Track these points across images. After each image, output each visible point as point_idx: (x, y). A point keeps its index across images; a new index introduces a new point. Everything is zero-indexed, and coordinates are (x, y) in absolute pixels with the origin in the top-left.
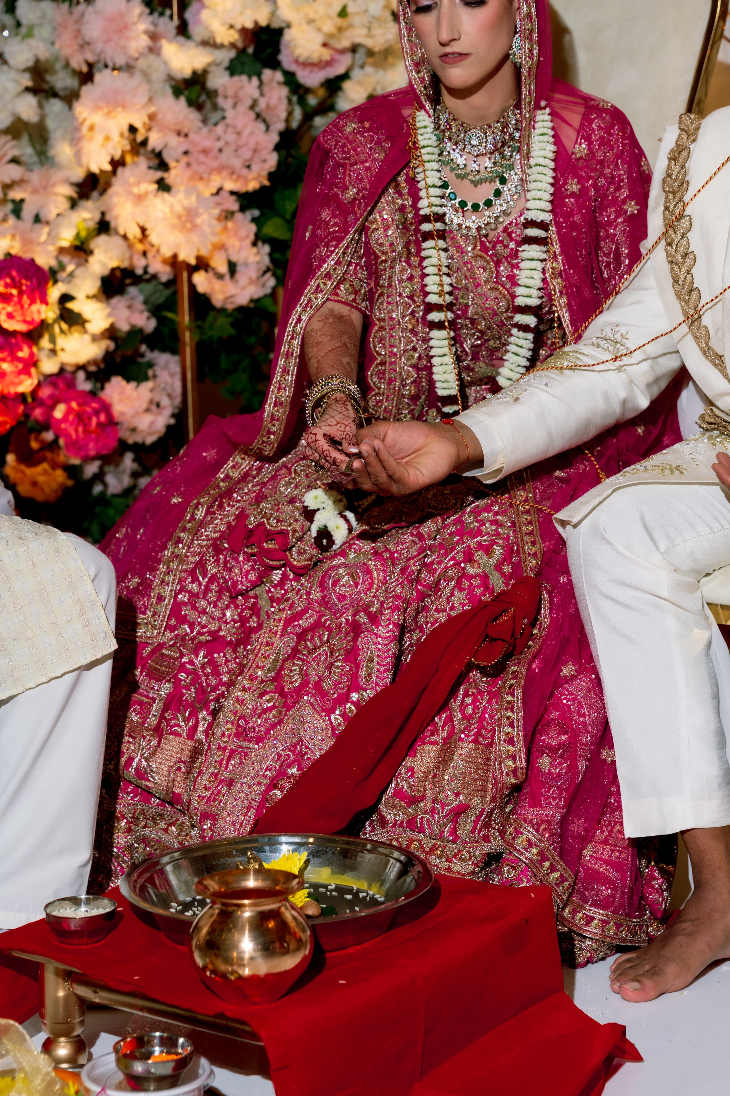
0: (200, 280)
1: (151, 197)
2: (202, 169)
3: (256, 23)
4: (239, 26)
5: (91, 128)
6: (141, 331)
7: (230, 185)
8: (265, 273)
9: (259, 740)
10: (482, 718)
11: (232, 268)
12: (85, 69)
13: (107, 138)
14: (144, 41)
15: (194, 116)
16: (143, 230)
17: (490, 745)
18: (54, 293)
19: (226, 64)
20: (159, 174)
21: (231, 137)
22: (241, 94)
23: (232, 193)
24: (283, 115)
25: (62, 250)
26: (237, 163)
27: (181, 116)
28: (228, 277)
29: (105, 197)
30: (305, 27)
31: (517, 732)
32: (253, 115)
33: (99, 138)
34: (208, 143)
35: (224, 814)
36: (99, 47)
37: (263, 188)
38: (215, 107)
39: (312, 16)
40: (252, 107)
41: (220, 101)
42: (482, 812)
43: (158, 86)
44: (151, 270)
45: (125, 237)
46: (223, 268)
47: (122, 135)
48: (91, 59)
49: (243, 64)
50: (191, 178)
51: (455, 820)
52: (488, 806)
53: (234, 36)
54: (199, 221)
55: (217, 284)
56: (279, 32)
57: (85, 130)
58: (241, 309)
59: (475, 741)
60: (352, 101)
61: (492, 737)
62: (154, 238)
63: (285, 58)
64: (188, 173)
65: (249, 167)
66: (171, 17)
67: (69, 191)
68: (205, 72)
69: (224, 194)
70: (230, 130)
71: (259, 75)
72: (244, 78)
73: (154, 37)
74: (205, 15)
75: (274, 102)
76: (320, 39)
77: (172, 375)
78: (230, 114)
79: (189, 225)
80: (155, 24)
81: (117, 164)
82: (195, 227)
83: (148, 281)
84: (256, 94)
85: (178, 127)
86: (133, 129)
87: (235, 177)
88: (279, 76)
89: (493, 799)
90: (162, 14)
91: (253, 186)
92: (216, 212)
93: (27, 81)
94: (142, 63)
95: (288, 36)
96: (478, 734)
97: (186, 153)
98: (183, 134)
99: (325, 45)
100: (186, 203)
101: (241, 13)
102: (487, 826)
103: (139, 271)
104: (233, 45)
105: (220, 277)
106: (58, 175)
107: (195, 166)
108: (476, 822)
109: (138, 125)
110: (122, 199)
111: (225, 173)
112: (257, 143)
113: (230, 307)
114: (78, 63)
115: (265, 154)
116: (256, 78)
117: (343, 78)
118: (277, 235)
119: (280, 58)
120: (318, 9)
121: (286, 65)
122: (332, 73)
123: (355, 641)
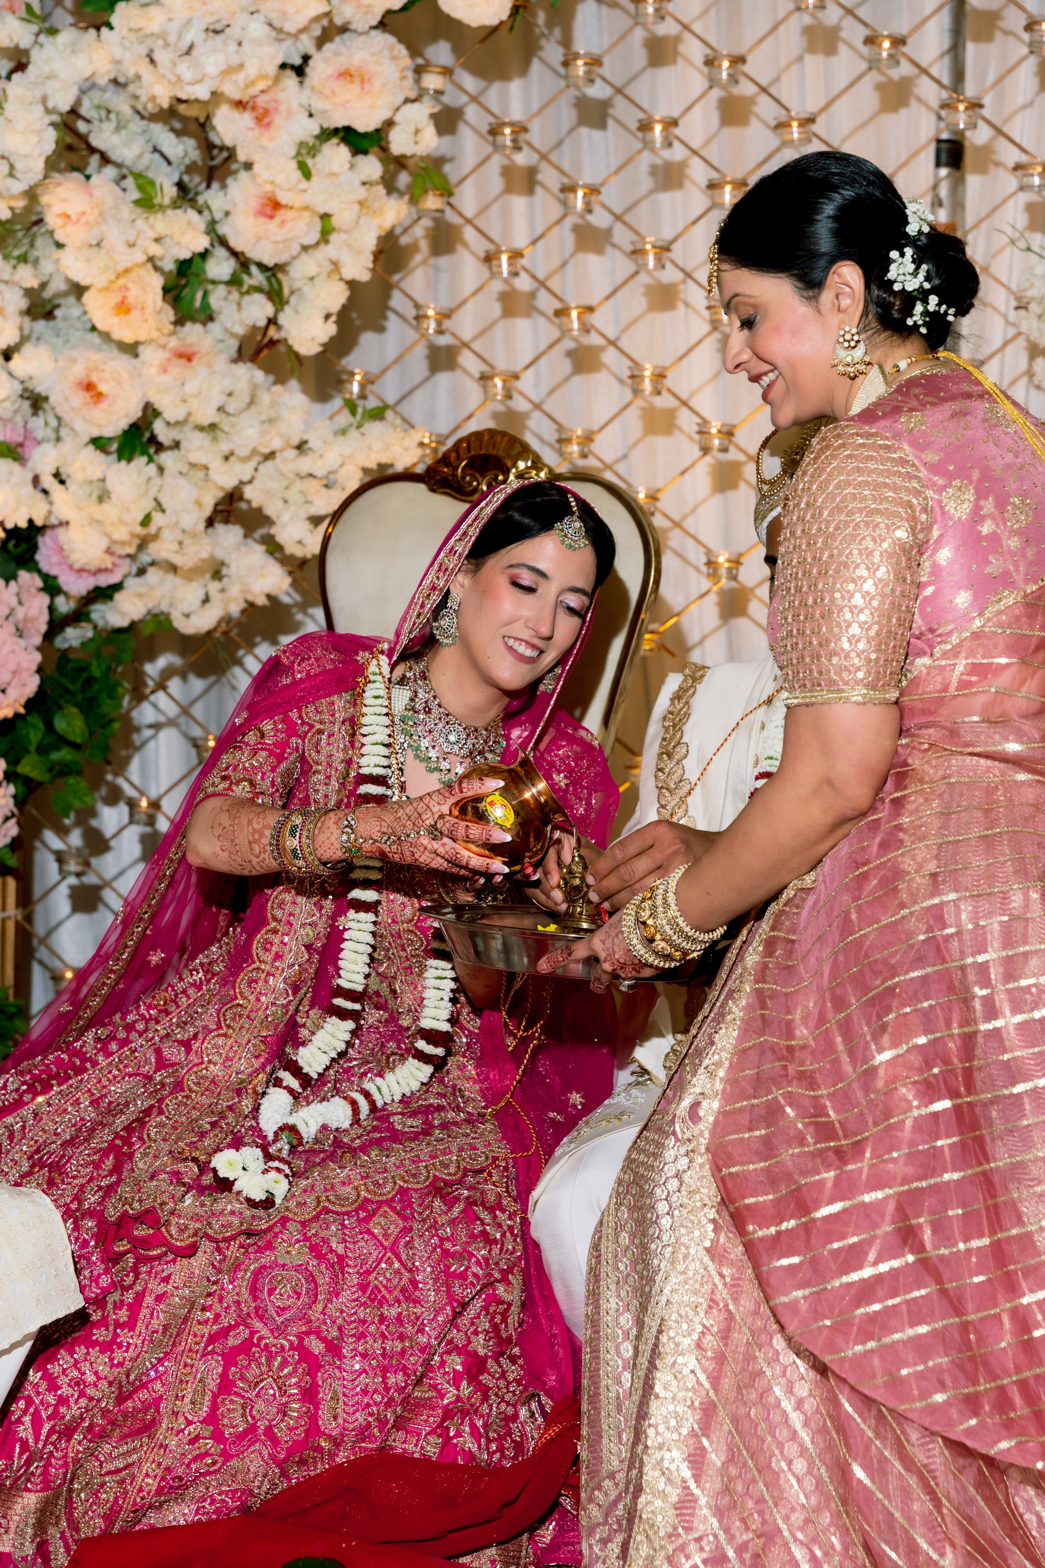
3: (31, 522)
4: (8, 525)
8: (7, 819)
30: (88, 528)
32: (10, 628)
37: (17, 715)
40: (9, 617)
60: (123, 614)
63: (43, 559)
65: (3, 691)
71: (15, 577)
75: (33, 612)
76: (104, 543)
84: (14, 601)
88: (36, 580)
95: (54, 534)
99: (109, 551)
112: (19, 664)
115: (25, 676)
116: (12, 584)
117: (118, 587)
118: (35, 774)
119: (38, 557)
120: (109, 511)
121: (44, 566)
122: (104, 581)
123: (313, 1377)
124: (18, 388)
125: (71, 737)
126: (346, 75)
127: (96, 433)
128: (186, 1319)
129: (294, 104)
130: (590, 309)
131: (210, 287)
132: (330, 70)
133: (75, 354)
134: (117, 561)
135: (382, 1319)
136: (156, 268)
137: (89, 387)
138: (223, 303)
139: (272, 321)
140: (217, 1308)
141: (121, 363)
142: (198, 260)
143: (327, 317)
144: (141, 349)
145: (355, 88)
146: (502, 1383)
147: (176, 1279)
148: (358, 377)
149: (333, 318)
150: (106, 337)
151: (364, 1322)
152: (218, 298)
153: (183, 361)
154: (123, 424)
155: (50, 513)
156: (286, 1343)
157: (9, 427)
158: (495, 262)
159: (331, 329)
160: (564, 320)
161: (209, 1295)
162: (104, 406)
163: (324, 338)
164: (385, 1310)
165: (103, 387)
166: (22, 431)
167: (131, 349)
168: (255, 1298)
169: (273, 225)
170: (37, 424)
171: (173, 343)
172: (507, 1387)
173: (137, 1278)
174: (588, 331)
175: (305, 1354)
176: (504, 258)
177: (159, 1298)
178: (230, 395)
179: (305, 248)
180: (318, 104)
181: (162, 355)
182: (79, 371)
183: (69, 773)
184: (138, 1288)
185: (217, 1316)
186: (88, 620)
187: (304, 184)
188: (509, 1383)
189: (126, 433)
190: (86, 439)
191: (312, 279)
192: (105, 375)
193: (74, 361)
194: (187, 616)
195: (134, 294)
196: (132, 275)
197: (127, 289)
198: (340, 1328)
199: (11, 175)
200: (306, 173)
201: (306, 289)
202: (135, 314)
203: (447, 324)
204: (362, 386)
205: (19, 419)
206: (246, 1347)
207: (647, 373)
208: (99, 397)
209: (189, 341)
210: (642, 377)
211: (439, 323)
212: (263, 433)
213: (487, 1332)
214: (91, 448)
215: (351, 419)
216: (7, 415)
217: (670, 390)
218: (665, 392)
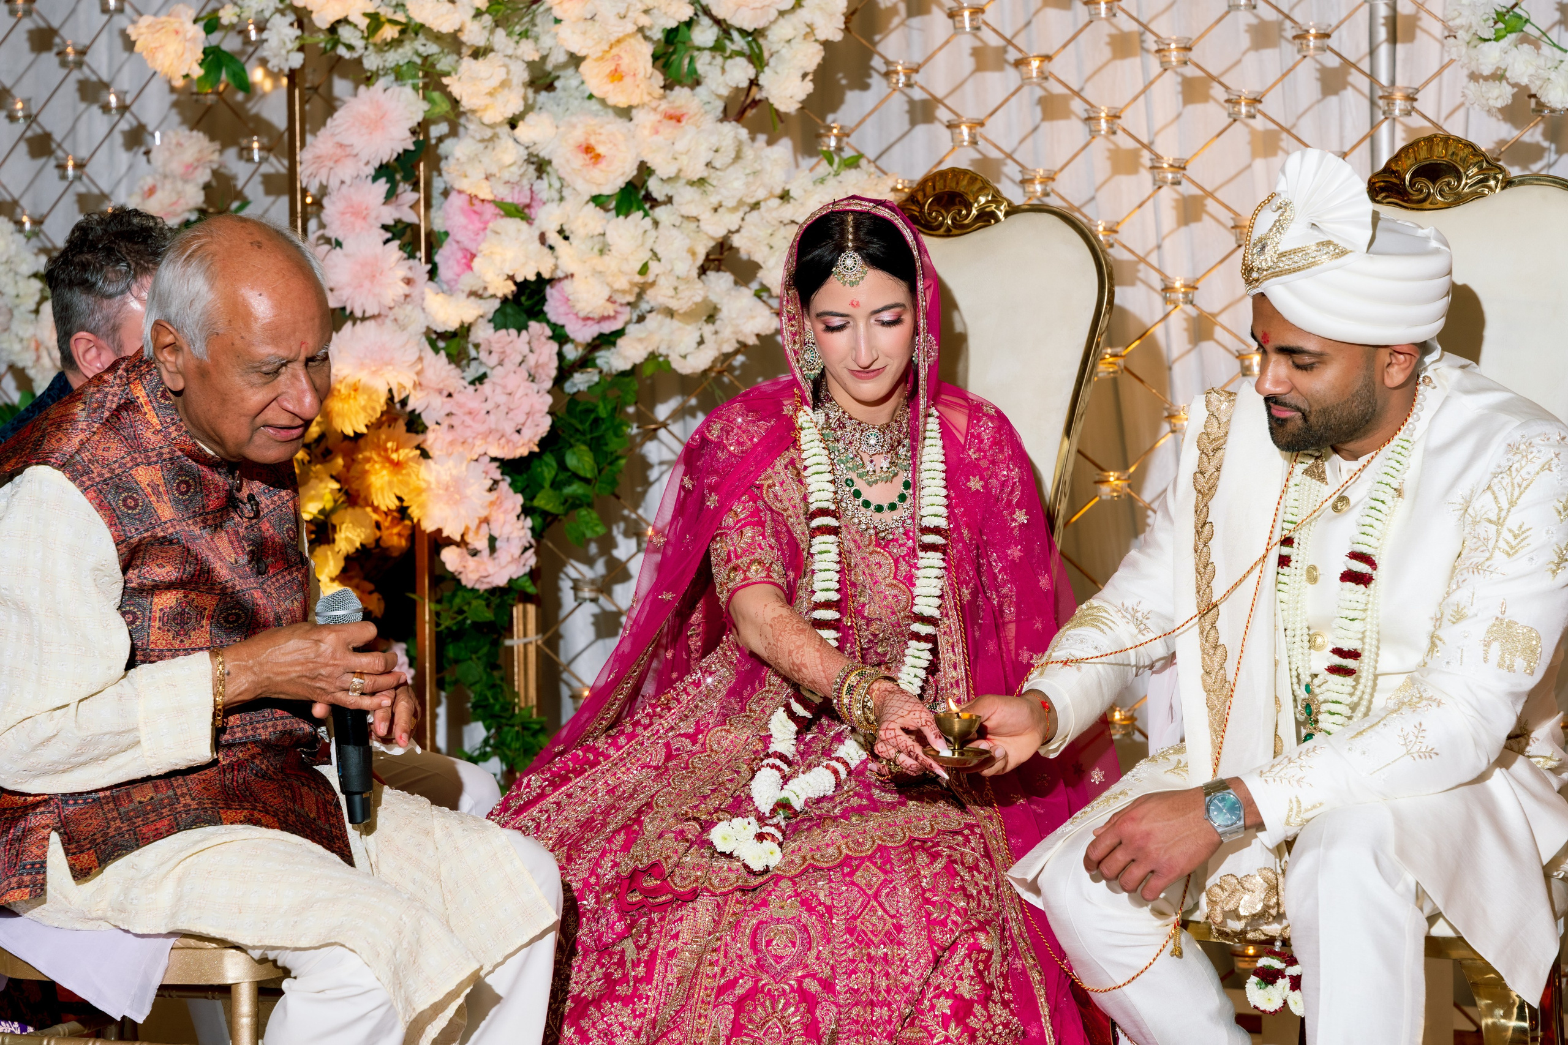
0: (450, 557)
2: (466, 433)
3: (539, 275)
4: (519, 279)
7: (494, 451)
8: (526, 549)
11: (493, 544)
14: (402, 289)
15: (455, 373)
19: (490, 316)
20: (416, 439)
21: (502, 399)
22: (508, 350)
23: (494, 459)
24: (554, 373)
27: (444, 374)
28: (486, 552)
32: (523, 374)
34: (474, 405)
36: (346, 293)
37: (531, 454)
39: (598, 268)
40: (521, 364)
41: (484, 358)
43: (415, 339)
45: (377, 508)
46: (481, 544)
49: (509, 317)
50: (454, 445)
54: (468, 492)
55: (471, 563)
60: (625, 358)
63: (552, 311)
64: (449, 437)
65: (519, 431)
66: (421, 260)
68: (470, 325)
69: (485, 461)
70: (499, 390)
71: (526, 328)
72: (512, 332)
73: (409, 282)
75: (543, 359)
76: (606, 293)
78: (496, 371)
79: (457, 497)
80: (410, 268)
81: (372, 429)
82: (463, 498)
84: (526, 349)
85: (441, 386)
87: (503, 441)
88: (545, 330)
90: (414, 259)
91: (519, 452)
92: (480, 480)
94: (398, 313)
95: (563, 286)
97: (449, 415)
98: (445, 393)
99: (610, 300)
100: (454, 472)
101: (524, 264)
104: (503, 297)
105: (475, 553)
107: (458, 430)
110: (377, 466)
111: (490, 439)
112: (532, 407)
113: (482, 587)
115: (537, 417)
116: (524, 333)
117: (620, 333)
118: (549, 508)
119: (546, 308)
120: (610, 263)
121: (553, 317)
122: (607, 328)
123: (813, 1013)
124: (524, 154)
125: (582, 473)
127: (595, 192)
128: (696, 974)
130: (1048, 58)
131: (696, 53)
133: (574, 120)
134: (619, 309)
135: (870, 958)
136: (646, 38)
137: (588, 149)
138: (708, 68)
139: (754, 83)
140: (722, 962)
141: (618, 126)
142: (683, 29)
143: (804, 76)
144: (634, 112)
146: (988, 1026)
147: (685, 936)
148: (835, 131)
149: (810, 77)
150: (603, 102)
151: (853, 961)
152: (704, 63)
153: (673, 122)
154: (621, 183)
155: (556, 267)
156: (787, 987)
157: (517, 189)
158: (958, 18)
159: (808, 87)
160: (1024, 69)
161: (715, 950)
162: (603, 165)
163: (802, 96)
164: (872, 951)
165: (601, 149)
166: (528, 193)
167: (625, 113)
168: (756, 951)
170: (541, 186)
171: (664, 105)
172: (993, 1029)
173: (649, 938)
174: (1046, 78)
175: (805, 996)
176: (966, 14)
177: (671, 954)
178: (716, 151)
179: (782, 13)
181: (654, 117)
182: (578, 135)
183: (580, 506)
184: (652, 946)
185: (724, 970)
186: (595, 366)
188: (995, 1026)
189: (623, 191)
190: (587, 198)
191: (789, 41)
192: (602, 138)
193: (574, 126)
194: (684, 357)
195: (626, 62)
196: (623, 45)
197: (620, 58)
198: (833, 968)
201: (784, 51)
202: (628, 80)
203: (915, 77)
204: (839, 139)
205: (525, 183)
206: (751, 994)
207: (1103, 115)
208: (597, 158)
209: (678, 103)
210: (1098, 119)
211: (908, 77)
212: (747, 185)
213: (972, 978)
214: (592, 205)
215: (830, 169)
216: (515, 178)
217: (1124, 130)
218: (1120, 132)
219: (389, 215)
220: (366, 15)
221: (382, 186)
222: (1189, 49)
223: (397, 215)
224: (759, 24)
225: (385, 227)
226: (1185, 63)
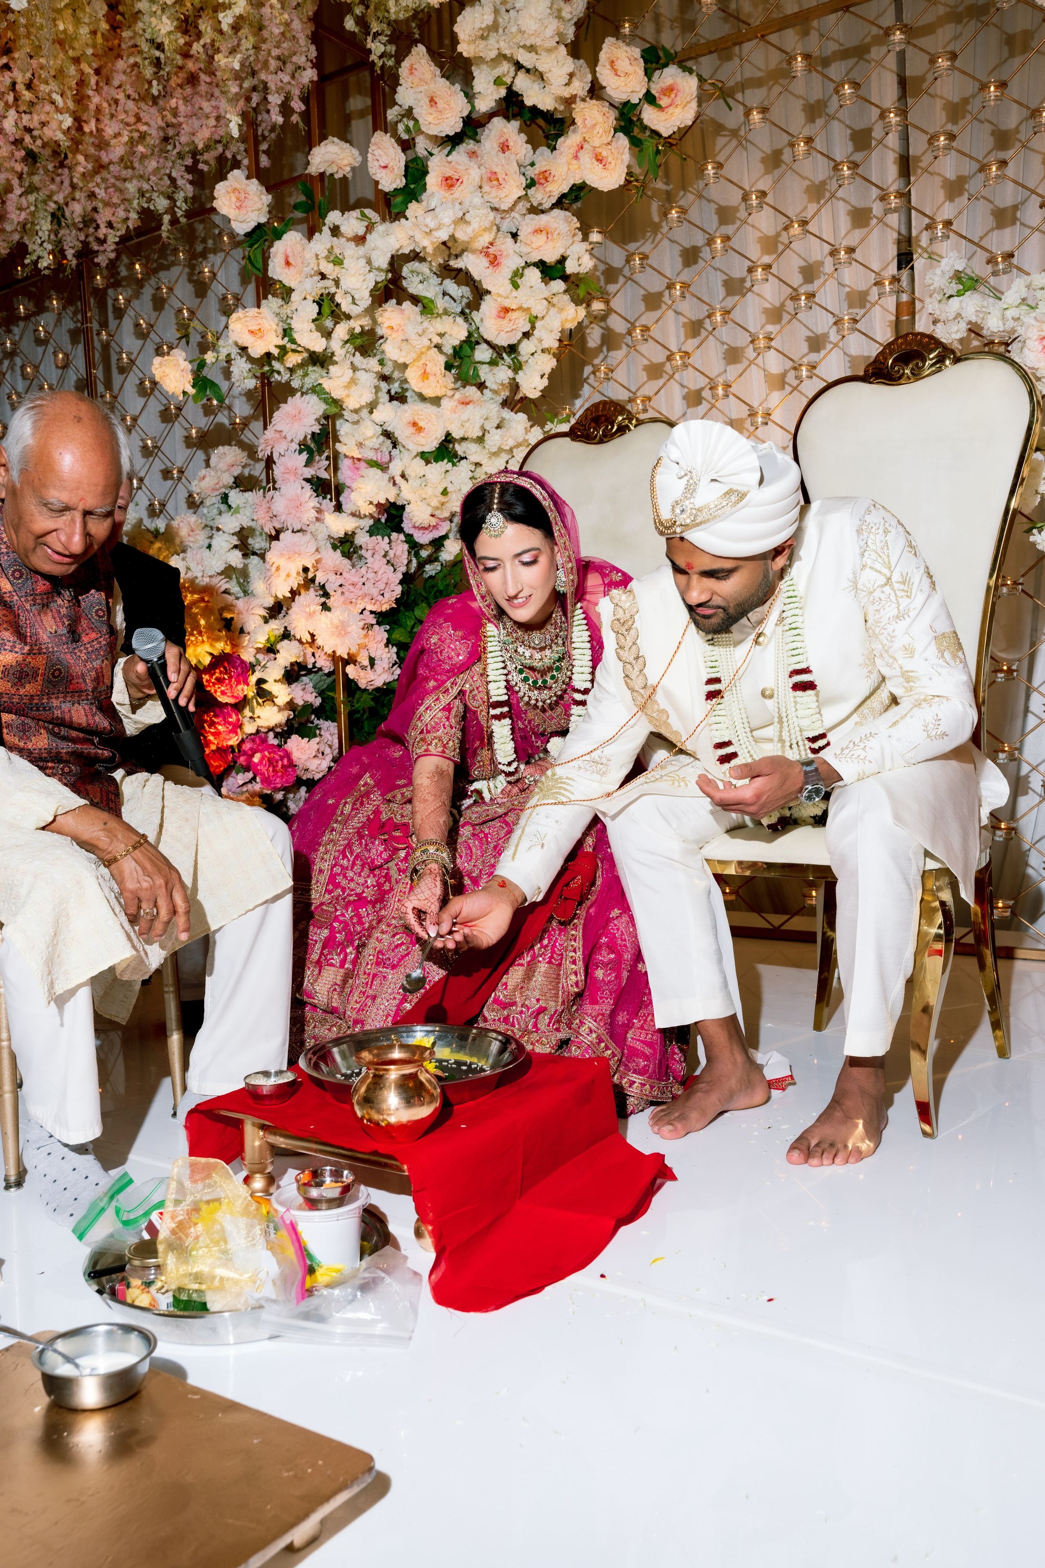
0: (350, 670)
1: (318, 614)
2: (352, 596)
4: (375, 502)
5: (278, 569)
6: (311, 705)
7: (370, 607)
8: (393, 665)
9: (394, 967)
10: (554, 946)
11: (372, 661)
12: (274, 533)
13: (288, 576)
14: (313, 514)
15: (346, 561)
16: (313, 636)
17: (560, 965)
18: (253, 679)
19: (367, 528)
20: (323, 600)
21: (371, 575)
22: (377, 548)
23: (372, 612)
24: (406, 562)
25: (258, 650)
26: (375, 592)
27: (338, 562)
28: (369, 668)
29: (287, 617)
30: (419, 503)
31: (579, 954)
32: (385, 561)
33: (283, 574)
34: (355, 579)
35: (370, 1021)
36: (283, 518)
37: (392, 609)
38: (361, 557)
39: (424, 496)
40: (385, 556)
41: (363, 552)
42: (555, 1012)
43: (322, 543)
44: (317, 665)
45: (300, 641)
46: (366, 662)
47: (298, 573)
48: (278, 526)
49: (378, 529)
50: (344, 603)
51: (536, 1018)
52: (560, 1008)
53: (372, 509)
54: (350, 630)
55: (362, 673)
56: (403, 507)
57: (274, 569)
58: (378, 689)
59: (550, 962)
60: (450, 553)
61: (561, 959)
62: (319, 641)
63: (406, 526)
64: (342, 599)
65: (383, 595)
66: (331, 500)
67: (264, 613)
68: (354, 533)
69: (366, 613)
70: (370, 571)
71: (389, 536)
72: (379, 537)
73: (319, 511)
74: (353, 496)
75: (398, 553)
76: (429, 511)
77: (332, 735)
78: (370, 560)
79: (343, 632)
80: (320, 503)
81: (294, 593)
82: (347, 633)
83: (316, 672)
84: (387, 547)
85: (335, 569)
86: (306, 570)
87: (373, 601)
88: (402, 537)
89: (563, 1003)
90: (324, 498)
91: (385, 608)
92: (362, 624)
93: (235, 541)
94: (312, 528)
95: (408, 509)
96: (551, 957)
97: (341, 586)
98: (339, 574)
99: (432, 515)
100: (341, 618)
101: (377, 494)
102: (559, 1021)
103: (310, 666)
104: (371, 516)
105: (364, 668)
106: (255, 602)
107: (347, 594)
108: (551, 1019)
109: (309, 566)
110: (299, 617)
111: (367, 599)
112: (388, 580)
113: (370, 688)
114: (269, 529)
115: (393, 587)
116: (388, 538)
117: (445, 537)
118: (404, 640)
119: (403, 525)
120: (428, 491)
121: (407, 530)
122: (437, 534)
124: (380, 430)
126: (539, 231)
127: (420, 450)
129: (511, 252)
131: (478, 365)
132: (530, 229)
134: (439, 521)
136: (441, 352)
137: (415, 424)
138: (488, 376)
139: (514, 381)
141: (431, 410)
143: (542, 376)
144: (441, 401)
145: (542, 238)
149: (547, 376)
150: (421, 395)
152: (485, 373)
153: (464, 405)
154: (435, 444)
155: (403, 497)
157: (380, 451)
159: (545, 382)
162: (422, 434)
163: (542, 388)
165: (421, 424)
166: (386, 455)
167: (436, 401)
169: (504, 322)
170: (395, 452)
171: (458, 395)
179: (525, 334)
180: (525, 249)
181: (453, 403)
182: (409, 418)
186: (437, 560)
187: (515, 293)
189: (438, 449)
190: (416, 454)
191: (532, 354)
192: (424, 418)
193: (406, 411)
195: (430, 368)
196: (427, 356)
197: (425, 363)
199: (354, 303)
200: (516, 286)
201: (530, 360)
202: (432, 378)
205: (383, 450)
208: (422, 430)
209: (469, 396)
214: (419, 458)
216: (377, 446)
217: (734, 395)
218: (731, 396)
219: (309, 472)
220: (276, 346)
221: (305, 456)
222: (771, 339)
223: (313, 473)
224: (514, 341)
225: (307, 480)
226: (769, 348)
